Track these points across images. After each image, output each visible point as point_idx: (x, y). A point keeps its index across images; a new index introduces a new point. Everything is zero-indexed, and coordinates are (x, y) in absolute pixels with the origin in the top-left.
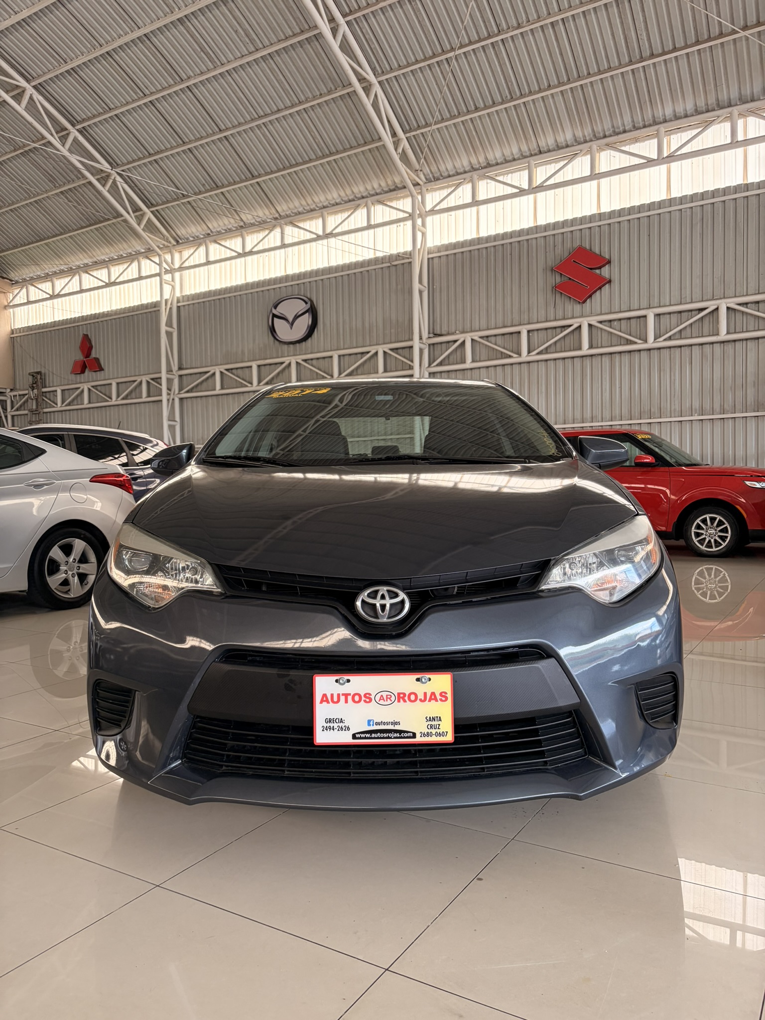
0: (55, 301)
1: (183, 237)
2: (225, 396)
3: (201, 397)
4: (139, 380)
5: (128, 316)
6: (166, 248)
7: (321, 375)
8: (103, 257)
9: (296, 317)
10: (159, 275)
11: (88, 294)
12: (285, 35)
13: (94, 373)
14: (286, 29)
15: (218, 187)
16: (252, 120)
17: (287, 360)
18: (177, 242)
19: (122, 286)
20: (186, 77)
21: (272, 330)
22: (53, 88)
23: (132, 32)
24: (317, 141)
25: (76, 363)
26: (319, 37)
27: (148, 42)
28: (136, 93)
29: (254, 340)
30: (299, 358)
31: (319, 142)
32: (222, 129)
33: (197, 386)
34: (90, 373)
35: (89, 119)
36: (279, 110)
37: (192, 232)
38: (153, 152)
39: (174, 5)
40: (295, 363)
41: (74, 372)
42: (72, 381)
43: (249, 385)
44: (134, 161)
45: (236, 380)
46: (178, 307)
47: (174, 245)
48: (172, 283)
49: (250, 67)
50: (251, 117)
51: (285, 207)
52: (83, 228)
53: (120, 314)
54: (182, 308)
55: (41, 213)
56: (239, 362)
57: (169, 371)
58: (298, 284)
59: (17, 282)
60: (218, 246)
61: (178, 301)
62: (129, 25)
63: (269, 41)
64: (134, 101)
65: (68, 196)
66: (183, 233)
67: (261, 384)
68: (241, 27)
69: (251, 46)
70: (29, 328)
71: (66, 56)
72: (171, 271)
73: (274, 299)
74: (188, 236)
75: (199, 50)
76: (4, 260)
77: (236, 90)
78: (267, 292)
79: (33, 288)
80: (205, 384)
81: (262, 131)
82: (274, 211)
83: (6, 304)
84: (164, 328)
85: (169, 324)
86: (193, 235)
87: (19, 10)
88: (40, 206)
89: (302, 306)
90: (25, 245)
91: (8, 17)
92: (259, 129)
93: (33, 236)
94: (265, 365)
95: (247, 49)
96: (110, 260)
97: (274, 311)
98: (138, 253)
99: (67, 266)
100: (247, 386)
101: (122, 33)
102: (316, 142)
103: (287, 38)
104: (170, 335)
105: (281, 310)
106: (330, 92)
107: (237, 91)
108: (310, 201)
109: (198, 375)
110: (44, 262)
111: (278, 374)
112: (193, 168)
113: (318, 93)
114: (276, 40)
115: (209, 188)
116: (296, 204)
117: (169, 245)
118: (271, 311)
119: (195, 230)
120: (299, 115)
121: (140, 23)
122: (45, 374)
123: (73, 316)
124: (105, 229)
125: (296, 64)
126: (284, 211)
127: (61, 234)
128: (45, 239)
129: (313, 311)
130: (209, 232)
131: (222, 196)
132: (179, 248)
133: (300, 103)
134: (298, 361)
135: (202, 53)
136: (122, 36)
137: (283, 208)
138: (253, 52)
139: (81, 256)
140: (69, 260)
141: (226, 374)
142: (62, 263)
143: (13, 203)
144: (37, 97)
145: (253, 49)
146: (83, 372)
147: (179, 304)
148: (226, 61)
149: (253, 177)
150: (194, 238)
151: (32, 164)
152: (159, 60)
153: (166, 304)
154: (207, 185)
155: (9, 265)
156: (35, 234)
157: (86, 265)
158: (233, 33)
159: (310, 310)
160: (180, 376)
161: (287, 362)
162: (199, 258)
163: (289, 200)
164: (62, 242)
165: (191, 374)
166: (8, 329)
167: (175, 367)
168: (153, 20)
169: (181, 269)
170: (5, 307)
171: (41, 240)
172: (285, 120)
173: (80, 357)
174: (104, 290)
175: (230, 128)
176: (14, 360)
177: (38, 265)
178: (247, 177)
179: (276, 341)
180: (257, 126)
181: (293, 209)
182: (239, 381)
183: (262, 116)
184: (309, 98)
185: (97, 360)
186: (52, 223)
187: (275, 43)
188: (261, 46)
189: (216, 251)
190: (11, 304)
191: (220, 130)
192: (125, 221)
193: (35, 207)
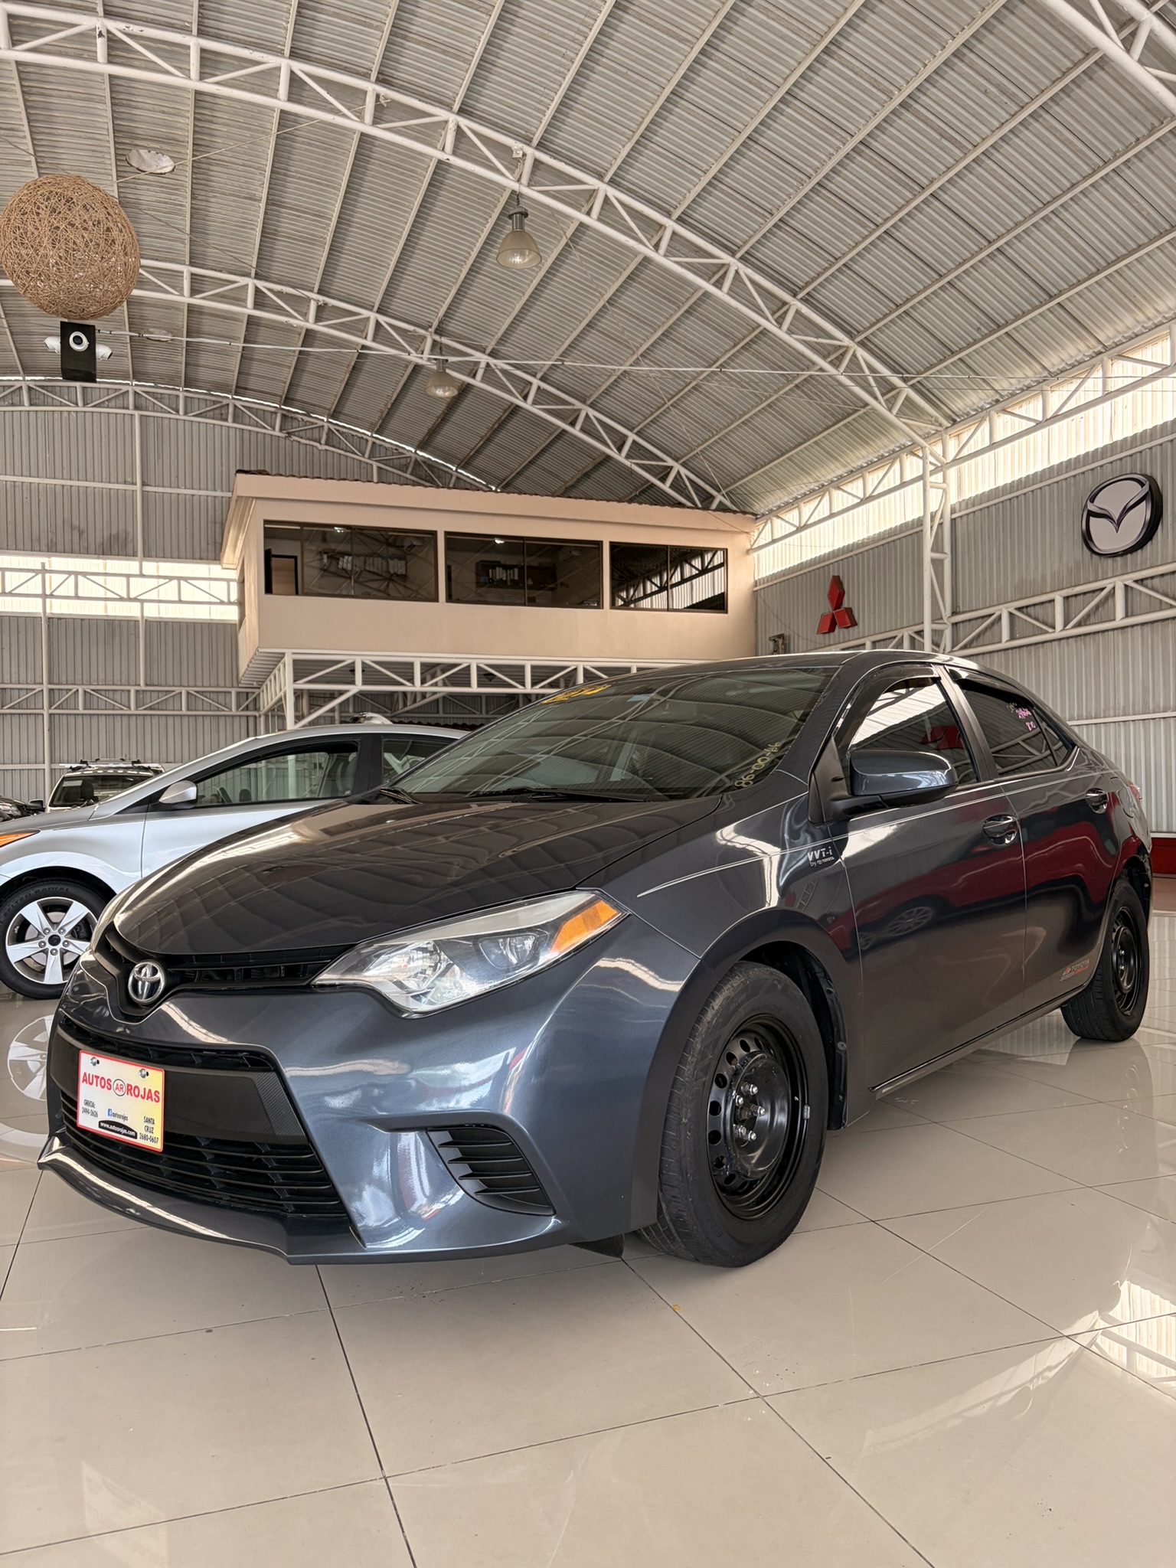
0: (803, 533)
1: (961, 413)
2: (1017, 650)
3: (983, 654)
4: (900, 635)
5: (888, 543)
6: (939, 435)
7: (1167, 603)
8: (859, 463)
9: (1126, 510)
10: (921, 478)
11: (840, 517)
12: (1059, 69)
13: (845, 630)
14: (1060, 61)
15: (1000, 327)
16: (1035, 212)
17: (1108, 584)
18: (954, 422)
19: (881, 499)
20: (927, 182)
21: (1087, 538)
22: (764, 254)
23: (844, 144)
24: (1144, 213)
25: (823, 617)
26: (1104, 62)
27: (867, 151)
28: (864, 226)
29: (1061, 557)
30: (1129, 579)
31: (1149, 213)
32: (991, 240)
33: (978, 636)
34: (841, 630)
35: (813, 279)
36: (1074, 185)
37: (974, 403)
38: (901, 302)
39: (892, 88)
40: (1123, 586)
41: (820, 631)
42: (820, 643)
43: (1050, 630)
44: (878, 321)
45: (1034, 625)
46: (953, 521)
47: (947, 428)
48: (944, 486)
49: (1017, 136)
50: (1032, 209)
51: (1110, 332)
52: (829, 427)
53: (879, 540)
54: (958, 521)
55: (778, 419)
56: (1038, 595)
57: (937, 618)
58: (1131, 456)
59: (763, 515)
60: (1009, 417)
61: (953, 511)
62: (838, 137)
63: (1038, 87)
64: (865, 238)
65: (805, 389)
66: (959, 406)
67: (1068, 627)
68: (991, 83)
69: (1012, 105)
70: (774, 576)
71: (770, 207)
72: (941, 468)
73: (1092, 485)
74: (968, 409)
75: (939, 137)
76: (746, 489)
77: (1002, 177)
78: (1081, 476)
79: (779, 521)
80: (988, 633)
81: (1053, 225)
82: (1093, 342)
83: (749, 547)
84: (928, 555)
85: (937, 547)
86: (975, 407)
87: (708, 168)
88: (774, 410)
89: (1135, 491)
90: (766, 465)
91: (697, 180)
92: (1047, 223)
93: (773, 451)
94: (1076, 595)
95: (1007, 112)
96: (868, 465)
97: (1091, 507)
98: (903, 448)
99: (817, 484)
100: (1047, 632)
101: (832, 151)
102: (1143, 216)
103: (1065, 73)
104: (937, 564)
105: (1101, 502)
106: (1152, 131)
107: (1004, 178)
108: (1151, 312)
109: (980, 620)
110: (791, 483)
111: (1097, 607)
112: (960, 309)
113: (1133, 140)
114: (1048, 83)
115: (986, 332)
116: (1129, 322)
117: (939, 429)
118: (1086, 505)
119: (976, 398)
120: (1107, 182)
121: (852, 128)
122: (789, 637)
123: (822, 553)
124: (856, 424)
125: (1086, 107)
126: (1109, 338)
127: (805, 441)
128: (788, 452)
129: (1154, 498)
130: (998, 397)
131: (1007, 339)
132: (954, 431)
133: (1106, 163)
134: (1127, 583)
135: (943, 141)
136: (833, 155)
137: (1107, 333)
138: (1016, 113)
139: (832, 466)
140: (819, 475)
141: (1019, 617)
142: (812, 481)
143: (745, 413)
144: (746, 271)
145: (1016, 109)
146: (832, 629)
147: (954, 516)
148: (978, 140)
149: (1051, 297)
150: (974, 410)
151: (758, 358)
152: (887, 171)
153: (932, 519)
154: (982, 328)
155: (752, 494)
156: (775, 447)
157: (840, 478)
158: (982, 96)
159: (1149, 497)
160: (955, 625)
161: (1109, 588)
162: (983, 440)
163: (1115, 319)
164: (806, 452)
165: (970, 620)
166: (751, 581)
167: (946, 612)
168: (868, 119)
169: (957, 461)
170: (748, 552)
171: (783, 454)
172: (1086, 197)
173: (827, 608)
174: (860, 508)
175: (1003, 235)
176: (756, 622)
177: (784, 488)
178: (1042, 300)
179: (1094, 556)
180: (1042, 219)
181: (1125, 332)
182: (1038, 627)
183: (1049, 202)
184: (1118, 151)
185: (849, 611)
186: (792, 430)
187: (1047, 87)
188: (1026, 100)
189: (1004, 425)
190: (756, 546)
191: (990, 242)
192: (874, 409)
193: (770, 413)
